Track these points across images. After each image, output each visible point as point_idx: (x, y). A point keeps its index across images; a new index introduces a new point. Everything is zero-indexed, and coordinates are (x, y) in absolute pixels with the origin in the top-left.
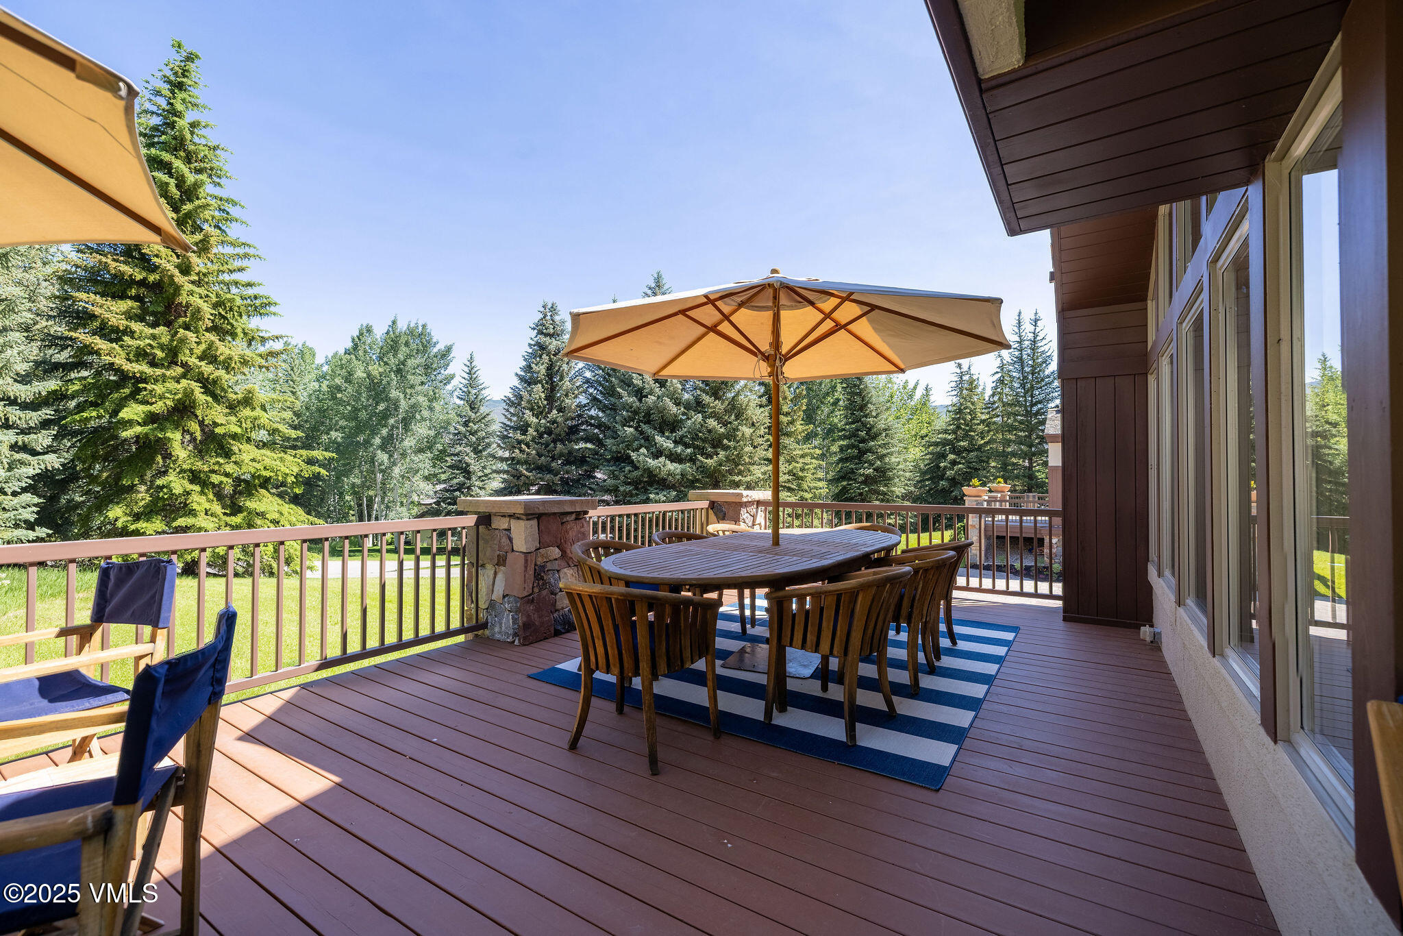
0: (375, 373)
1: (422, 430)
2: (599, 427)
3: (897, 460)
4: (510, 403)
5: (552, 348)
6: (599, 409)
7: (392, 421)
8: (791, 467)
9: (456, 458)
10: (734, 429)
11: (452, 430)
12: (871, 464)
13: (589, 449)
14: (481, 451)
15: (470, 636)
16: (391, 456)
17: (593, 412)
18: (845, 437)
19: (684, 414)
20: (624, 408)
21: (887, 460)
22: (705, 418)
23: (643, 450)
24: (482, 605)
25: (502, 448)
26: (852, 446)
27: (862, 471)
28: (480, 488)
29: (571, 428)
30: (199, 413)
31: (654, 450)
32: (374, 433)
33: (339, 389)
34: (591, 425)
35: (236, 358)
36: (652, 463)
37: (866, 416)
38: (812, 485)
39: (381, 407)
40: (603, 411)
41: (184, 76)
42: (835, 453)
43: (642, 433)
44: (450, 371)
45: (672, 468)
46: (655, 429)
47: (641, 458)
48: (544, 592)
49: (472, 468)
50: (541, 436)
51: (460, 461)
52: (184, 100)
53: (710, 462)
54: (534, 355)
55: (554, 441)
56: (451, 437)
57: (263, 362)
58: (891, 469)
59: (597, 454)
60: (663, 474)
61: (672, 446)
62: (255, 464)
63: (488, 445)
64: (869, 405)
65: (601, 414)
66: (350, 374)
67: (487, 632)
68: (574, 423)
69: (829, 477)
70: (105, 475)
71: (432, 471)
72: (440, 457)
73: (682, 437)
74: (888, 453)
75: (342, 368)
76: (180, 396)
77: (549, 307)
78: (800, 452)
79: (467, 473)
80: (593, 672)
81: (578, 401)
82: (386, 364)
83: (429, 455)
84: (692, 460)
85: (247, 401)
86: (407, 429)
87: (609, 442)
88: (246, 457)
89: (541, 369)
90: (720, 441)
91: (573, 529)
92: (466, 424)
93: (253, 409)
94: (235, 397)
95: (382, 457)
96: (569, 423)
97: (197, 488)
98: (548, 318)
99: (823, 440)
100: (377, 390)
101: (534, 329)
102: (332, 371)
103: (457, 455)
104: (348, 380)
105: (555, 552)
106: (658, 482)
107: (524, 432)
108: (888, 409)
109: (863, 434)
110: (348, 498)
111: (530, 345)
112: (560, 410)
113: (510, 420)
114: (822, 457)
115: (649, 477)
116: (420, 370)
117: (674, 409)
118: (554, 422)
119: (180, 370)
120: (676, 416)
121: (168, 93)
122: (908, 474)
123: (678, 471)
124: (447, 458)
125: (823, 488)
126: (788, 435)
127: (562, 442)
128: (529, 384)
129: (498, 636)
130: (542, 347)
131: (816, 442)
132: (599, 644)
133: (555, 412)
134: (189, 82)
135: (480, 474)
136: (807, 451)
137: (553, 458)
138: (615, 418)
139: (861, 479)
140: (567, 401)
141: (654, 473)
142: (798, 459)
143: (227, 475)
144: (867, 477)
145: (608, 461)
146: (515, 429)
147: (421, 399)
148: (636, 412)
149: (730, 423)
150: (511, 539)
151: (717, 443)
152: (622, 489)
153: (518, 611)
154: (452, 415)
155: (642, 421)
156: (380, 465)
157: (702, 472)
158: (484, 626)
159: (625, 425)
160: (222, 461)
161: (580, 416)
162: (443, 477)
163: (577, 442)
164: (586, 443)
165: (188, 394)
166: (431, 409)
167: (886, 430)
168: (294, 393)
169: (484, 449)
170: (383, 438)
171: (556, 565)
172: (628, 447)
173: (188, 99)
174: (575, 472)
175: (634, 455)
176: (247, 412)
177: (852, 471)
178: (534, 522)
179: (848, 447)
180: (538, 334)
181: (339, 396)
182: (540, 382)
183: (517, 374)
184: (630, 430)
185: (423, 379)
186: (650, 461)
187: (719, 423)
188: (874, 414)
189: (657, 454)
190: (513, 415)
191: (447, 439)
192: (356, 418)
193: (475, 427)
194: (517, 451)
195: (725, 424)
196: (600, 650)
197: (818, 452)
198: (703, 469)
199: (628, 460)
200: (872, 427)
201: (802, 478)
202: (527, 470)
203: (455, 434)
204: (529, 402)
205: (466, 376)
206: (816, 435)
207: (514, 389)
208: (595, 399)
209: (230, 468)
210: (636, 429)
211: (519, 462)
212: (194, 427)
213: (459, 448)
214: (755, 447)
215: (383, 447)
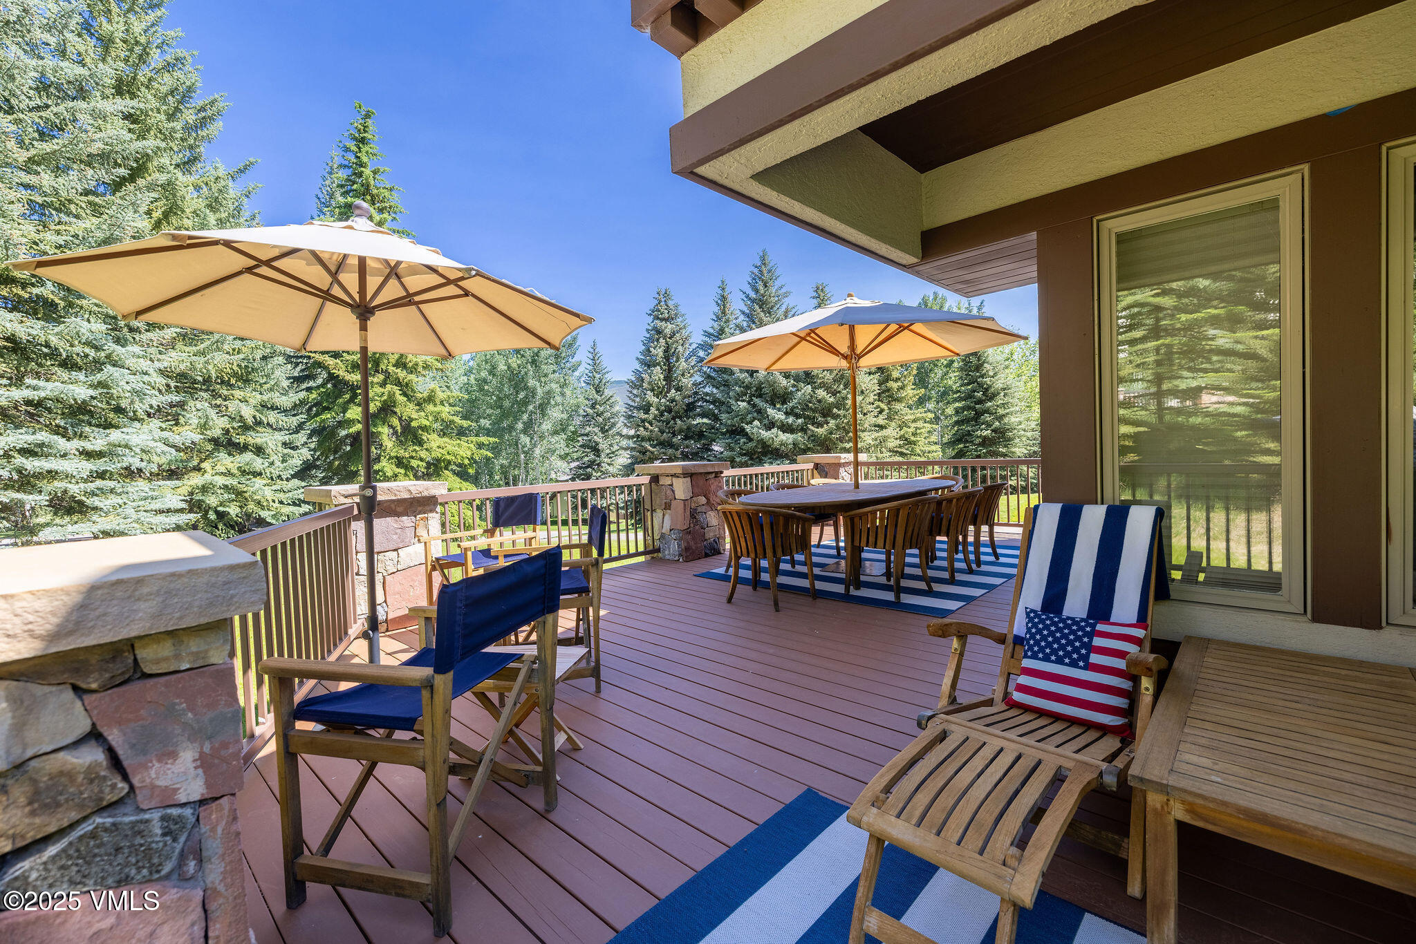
0: (514, 365)
1: (556, 414)
2: (713, 403)
3: (1017, 419)
4: (634, 385)
5: (668, 331)
6: (713, 386)
7: (531, 407)
8: (902, 432)
9: (585, 438)
10: (843, 398)
11: (581, 412)
12: (989, 425)
13: (706, 424)
14: (607, 431)
15: (649, 557)
16: (532, 438)
17: (708, 390)
18: (960, 399)
19: (794, 386)
20: (736, 384)
21: (1006, 420)
22: (814, 389)
23: (756, 423)
24: (656, 537)
25: (628, 427)
26: (968, 408)
27: (979, 433)
28: (609, 464)
29: (688, 405)
30: (397, 410)
31: (766, 422)
32: (516, 419)
33: (485, 381)
34: (707, 401)
35: (421, 364)
36: (765, 434)
37: (982, 376)
38: (927, 449)
39: (522, 395)
40: (717, 388)
41: (365, 131)
42: (951, 416)
43: (754, 406)
44: (577, 358)
45: (784, 438)
46: (767, 402)
47: (755, 430)
48: (697, 527)
49: (601, 447)
50: (662, 415)
51: (590, 440)
52: (367, 152)
53: (821, 431)
54: (651, 340)
55: (674, 418)
56: (581, 418)
57: (439, 366)
58: (1010, 430)
59: (713, 428)
60: (776, 445)
61: (783, 417)
62: (441, 450)
63: (614, 425)
64: (986, 365)
65: (715, 391)
66: (494, 367)
67: (660, 555)
68: (691, 400)
69: (945, 440)
70: (337, 463)
71: (567, 450)
72: (571, 439)
73: (793, 408)
74: (1008, 414)
75: (487, 363)
76: (385, 398)
77: (663, 292)
78: (912, 417)
79: (596, 450)
80: (740, 558)
81: (693, 379)
82: (523, 356)
83: (564, 437)
84: (803, 430)
85: (430, 399)
86: (543, 414)
87: (724, 416)
88: (434, 445)
89: (659, 352)
90: (830, 410)
91: (713, 484)
92: (593, 407)
93: (435, 405)
94: (421, 396)
95: (525, 440)
96: (686, 401)
97: (402, 471)
98: (662, 303)
99: (938, 403)
100: (517, 380)
101: (650, 315)
102: (478, 365)
103: (587, 435)
104: (492, 372)
105: (703, 500)
106: (771, 453)
107: (647, 411)
108: (1007, 367)
109: (979, 394)
110: (497, 478)
111: (648, 330)
112: (678, 389)
113: (634, 401)
114: (937, 419)
115: (763, 447)
116: (551, 361)
117: (784, 382)
118: (672, 401)
119: (381, 377)
120: (786, 389)
121: (354, 148)
122: (1029, 434)
123: (790, 441)
124: (580, 439)
125: (937, 453)
126: (899, 400)
127: (680, 418)
128: (649, 366)
129: (667, 557)
130: (659, 332)
131: (931, 405)
132: (742, 540)
133: (673, 391)
134: (370, 137)
135: (608, 451)
136: (919, 415)
137: (674, 435)
138: (728, 394)
139: (978, 441)
140: (684, 380)
141: (768, 443)
142: (910, 424)
143: (421, 460)
144: (985, 438)
145: (723, 434)
146: (638, 408)
147: (554, 386)
148: (747, 387)
149: (839, 392)
150: (673, 491)
151: (827, 413)
152: (738, 460)
153: (681, 539)
154: (581, 399)
155: (754, 395)
156: (523, 447)
157: (813, 441)
158: (658, 550)
159: (738, 400)
160: (417, 448)
161: (696, 393)
162: (575, 456)
163: (694, 419)
164: (702, 418)
165: (391, 395)
166: (563, 394)
167: (1004, 389)
168: (448, 387)
169: (610, 429)
170: (524, 423)
171: (704, 509)
172: (742, 420)
173: (370, 151)
174: (695, 445)
175: (748, 428)
176: (430, 408)
177: (969, 434)
178: (689, 479)
179: (963, 409)
180: (654, 319)
181: (486, 387)
182: (659, 364)
183: (637, 359)
184: (743, 405)
185: (555, 367)
186: (763, 432)
187: (828, 393)
188: (991, 373)
189: (770, 425)
190: (636, 396)
191: (577, 421)
192: (501, 407)
193: (601, 409)
194: (642, 429)
195: (834, 394)
196: (743, 544)
197: (931, 415)
198: (814, 438)
199: (742, 432)
200: (990, 387)
201: (914, 443)
202: (651, 445)
203: (585, 416)
204: (650, 383)
205: (591, 362)
206: (930, 398)
207: (636, 372)
208: (709, 377)
209: (423, 454)
210: (749, 403)
211: (643, 439)
212: (395, 422)
213: (588, 429)
214: (865, 414)
215: (525, 431)
